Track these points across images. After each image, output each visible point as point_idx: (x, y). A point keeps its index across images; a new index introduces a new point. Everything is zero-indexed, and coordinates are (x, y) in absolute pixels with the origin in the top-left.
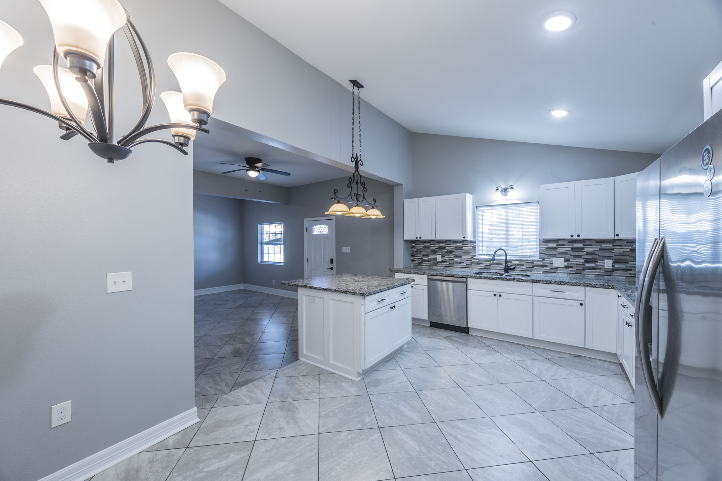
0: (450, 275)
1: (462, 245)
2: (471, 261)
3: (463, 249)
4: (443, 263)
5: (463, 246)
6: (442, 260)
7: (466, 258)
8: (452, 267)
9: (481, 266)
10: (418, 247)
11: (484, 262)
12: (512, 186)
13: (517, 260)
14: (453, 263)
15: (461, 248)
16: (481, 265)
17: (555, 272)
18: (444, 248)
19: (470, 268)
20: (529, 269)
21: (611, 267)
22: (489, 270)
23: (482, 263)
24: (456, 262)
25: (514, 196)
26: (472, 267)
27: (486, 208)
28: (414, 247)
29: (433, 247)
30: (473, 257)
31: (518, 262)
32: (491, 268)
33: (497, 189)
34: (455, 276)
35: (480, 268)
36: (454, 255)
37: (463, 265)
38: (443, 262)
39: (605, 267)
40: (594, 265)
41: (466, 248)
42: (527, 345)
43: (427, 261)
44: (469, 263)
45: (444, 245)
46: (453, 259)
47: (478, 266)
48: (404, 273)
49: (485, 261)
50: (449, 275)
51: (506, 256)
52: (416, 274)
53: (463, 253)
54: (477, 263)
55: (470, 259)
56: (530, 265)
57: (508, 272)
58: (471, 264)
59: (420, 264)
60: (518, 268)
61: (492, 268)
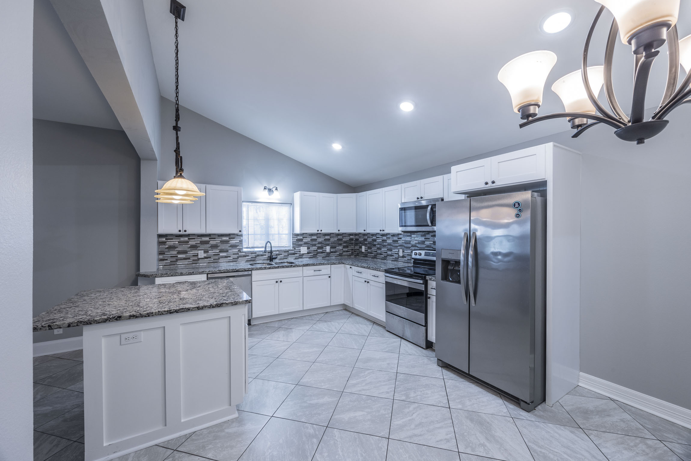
0: (236, 270)
1: (228, 238)
2: (238, 254)
3: (229, 243)
4: (206, 260)
5: (229, 240)
6: (204, 256)
7: (233, 252)
8: (217, 262)
9: (248, 259)
10: (170, 243)
11: (250, 255)
12: (277, 188)
13: (278, 251)
14: (218, 258)
15: (227, 242)
16: (247, 257)
17: (302, 258)
18: (207, 242)
19: (236, 261)
20: (286, 257)
21: (329, 251)
22: (255, 261)
23: (248, 256)
24: (222, 257)
25: (277, 196)
26: (239, 260)
27: (251, 204)
28: (164, 243)
29: (192, 243)
30: (240, 251)
31: (278, 252)
32: (256, 259)
33: (265, 188)
34: (241, 270)
35: (247, 261)
36: (219, 249)
37: (229, 260)
38: (205, 258)
39: (327, 251)
40: (321, 250)
41: (233, 242)
42: (298, 317)
43: (185, 259)
44: (236, 256)
45: (207, 239)
46: (219, 253)
47: (245, 259)
48: (172, 276)
49: (252, 253)
50: (234, 270)
51: (271, 247)
52: (191, 274)
53: (229, 247)
54: (244, 256)
55: (236, 253)
56: (286, 254)
57: (273, 261)
58: (238, 258)
59: (173, 263)
60: (279, 257)
61: (258, 259)
